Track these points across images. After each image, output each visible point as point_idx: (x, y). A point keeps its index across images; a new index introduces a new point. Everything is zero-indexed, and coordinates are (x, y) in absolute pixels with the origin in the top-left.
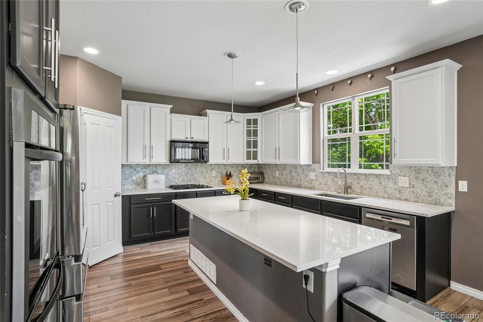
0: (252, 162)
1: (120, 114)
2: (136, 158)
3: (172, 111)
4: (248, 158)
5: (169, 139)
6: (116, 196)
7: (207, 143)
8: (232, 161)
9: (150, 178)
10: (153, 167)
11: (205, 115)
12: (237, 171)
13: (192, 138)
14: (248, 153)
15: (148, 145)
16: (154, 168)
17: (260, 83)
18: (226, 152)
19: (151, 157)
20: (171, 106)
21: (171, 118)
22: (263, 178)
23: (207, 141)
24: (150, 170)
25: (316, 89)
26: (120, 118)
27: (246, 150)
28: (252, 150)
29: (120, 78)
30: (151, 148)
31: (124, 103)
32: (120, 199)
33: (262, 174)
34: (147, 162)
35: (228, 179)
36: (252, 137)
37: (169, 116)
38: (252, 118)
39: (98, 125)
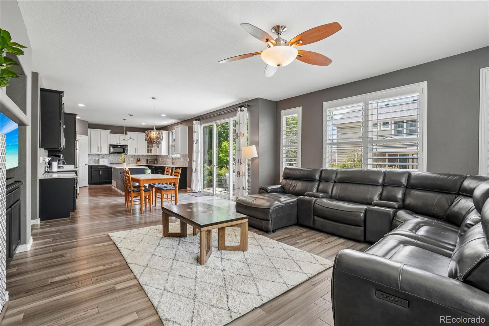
0: (149, 154)
1: (87, 135)
2: (95, 151)
3: (111, 133)
4: (148, 152)
5: (109, 144)
6: (86, 165)
7: (127, 146)
8: (139, 154)
9: (101, 160)
11: (126, 134)
12: (143, 158)
13: (120, 144)
14: (148, 150)
15: (100, 146)
16: (103, 156)
17: (144, 124)
18: (137, 149)
19: (101, 151)
20: (110, 130)
22: (157, 162)
23: (127, 145)
24: (101, 157)
25: (169, 125)
26: (87, 137)
27: (147, 149)
28: (149, 149)
29: (88, 121)
30: (101, 147)
31: (89, 130)
32: (87, 167)
33: (157, 160)
34: (99, 153)
35: (138, 162)
37: (109, 134)
39: (84, 140)
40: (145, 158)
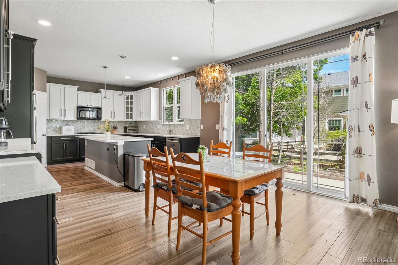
0: (130, 120)
1: (45, 91)
2: (55, 115)
3: (78, 90)
4: (127, 118)
5: (76, 105)
6: (43, 135)
7: (101, 108)
8: (117, 119)
9: (64, 128)
10: (66, 122)
11: (99, 92)
12: (121, 126)
13: (91, 105)
14: (127, 115)
15: (63, 108)
18: (113, 114)
19: (65, 116)
20: (78, 87)
21: (78, 94)
22: (138, 130)
23: (101, 107)
24: (64, 124)
26: (46, 94)
27: (126, 113)
28: (129, 113)
29: (46, 71)
30: (65, 110)
31: (48, 84)
32: (45, 137)
33: (137, 127)
34: (62, 118)
35: (114, 130)
36: (129, 106)
37: (76, 92)
38: (130, 94)
40: (122, 125)
